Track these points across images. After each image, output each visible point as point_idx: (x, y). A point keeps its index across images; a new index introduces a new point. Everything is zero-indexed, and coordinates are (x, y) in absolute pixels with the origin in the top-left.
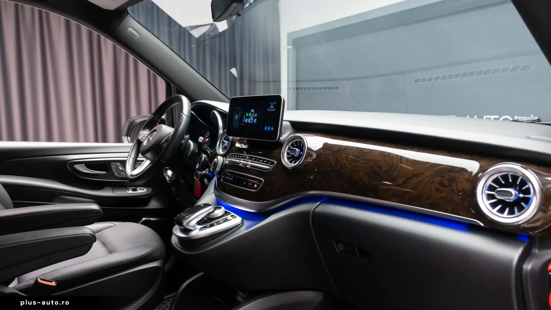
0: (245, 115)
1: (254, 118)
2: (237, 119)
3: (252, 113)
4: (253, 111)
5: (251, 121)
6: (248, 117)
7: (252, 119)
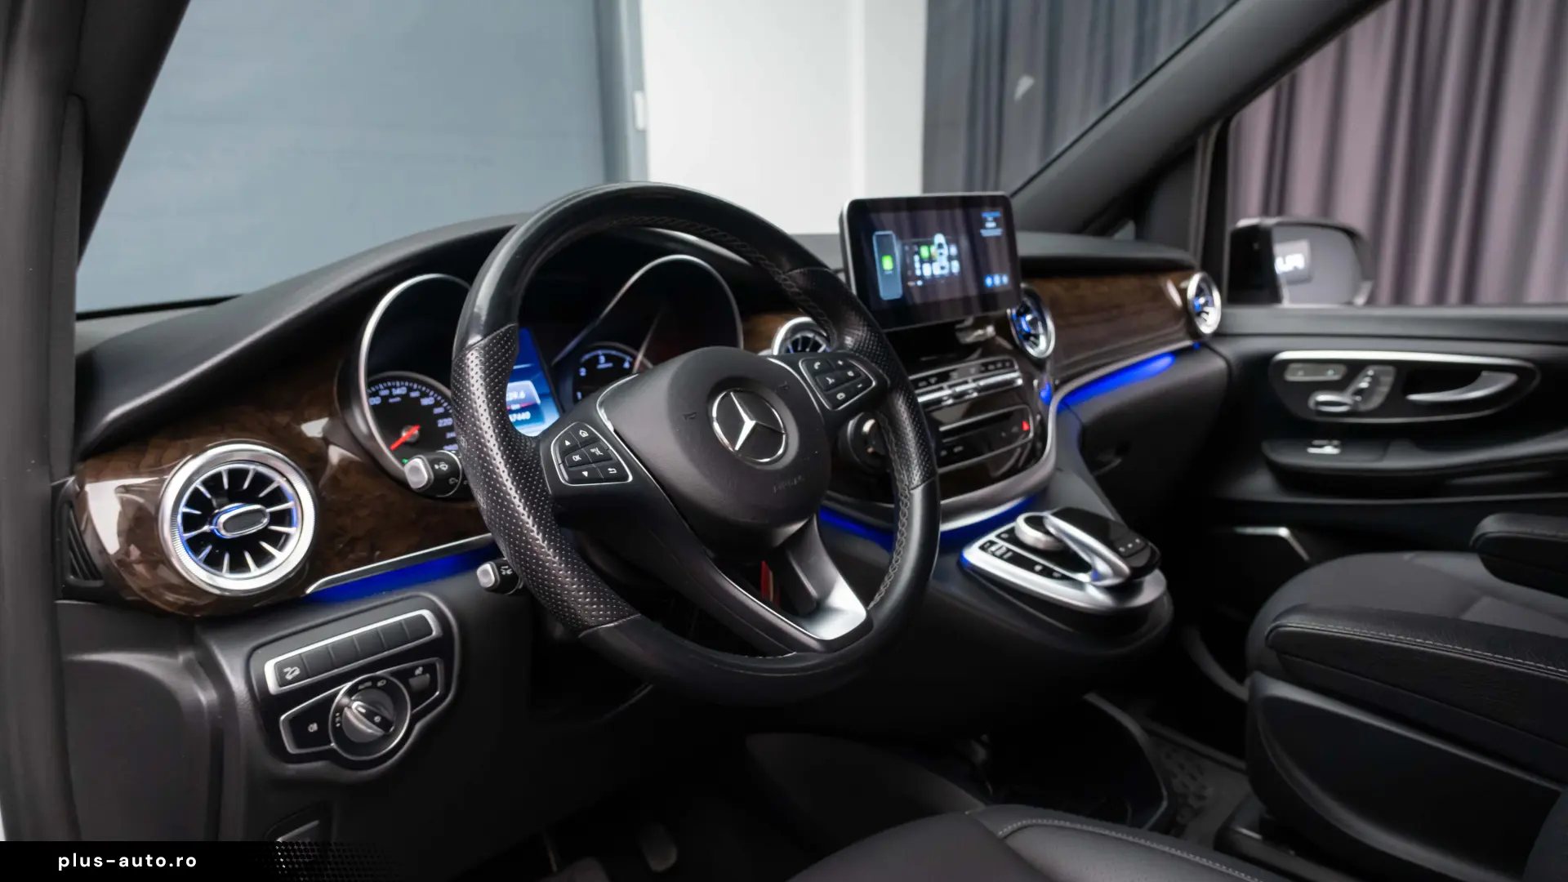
0: (918, 253)
1: (950, 258)
2: (894, 269)
3: (940, 246)
4: (939, 238)
5: (942, 268)
6: (931, 260)
7: (945, 263)
